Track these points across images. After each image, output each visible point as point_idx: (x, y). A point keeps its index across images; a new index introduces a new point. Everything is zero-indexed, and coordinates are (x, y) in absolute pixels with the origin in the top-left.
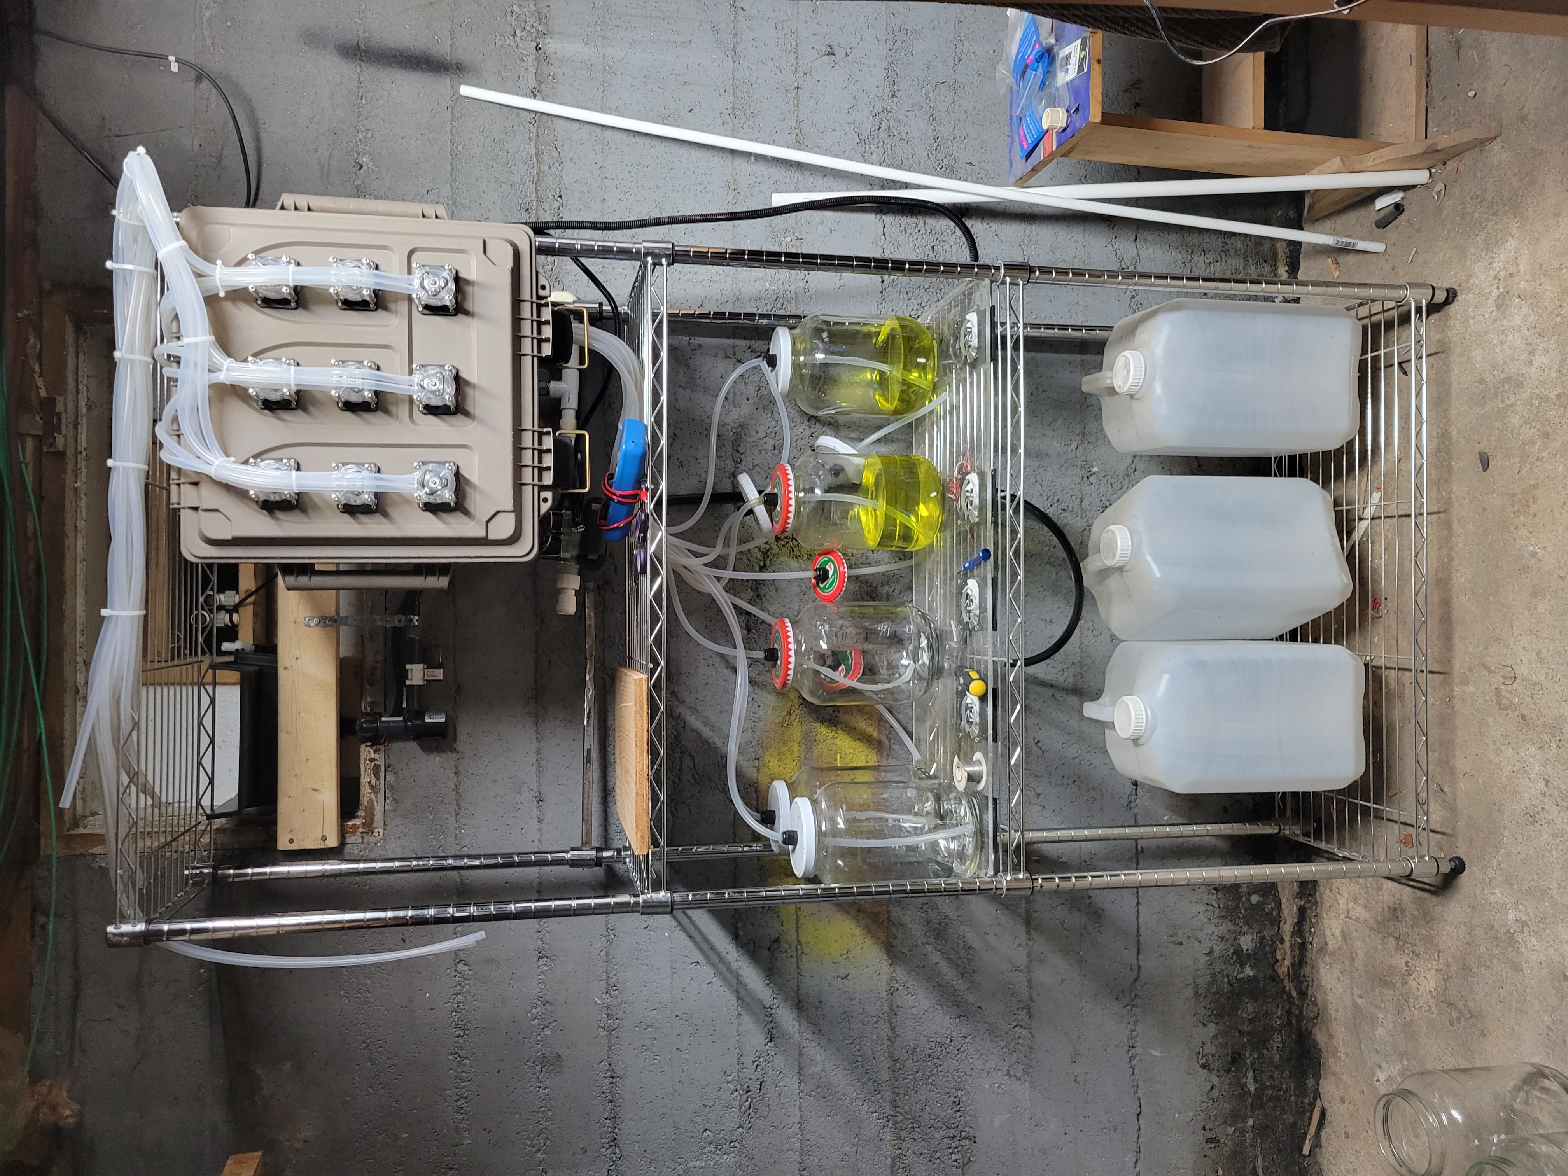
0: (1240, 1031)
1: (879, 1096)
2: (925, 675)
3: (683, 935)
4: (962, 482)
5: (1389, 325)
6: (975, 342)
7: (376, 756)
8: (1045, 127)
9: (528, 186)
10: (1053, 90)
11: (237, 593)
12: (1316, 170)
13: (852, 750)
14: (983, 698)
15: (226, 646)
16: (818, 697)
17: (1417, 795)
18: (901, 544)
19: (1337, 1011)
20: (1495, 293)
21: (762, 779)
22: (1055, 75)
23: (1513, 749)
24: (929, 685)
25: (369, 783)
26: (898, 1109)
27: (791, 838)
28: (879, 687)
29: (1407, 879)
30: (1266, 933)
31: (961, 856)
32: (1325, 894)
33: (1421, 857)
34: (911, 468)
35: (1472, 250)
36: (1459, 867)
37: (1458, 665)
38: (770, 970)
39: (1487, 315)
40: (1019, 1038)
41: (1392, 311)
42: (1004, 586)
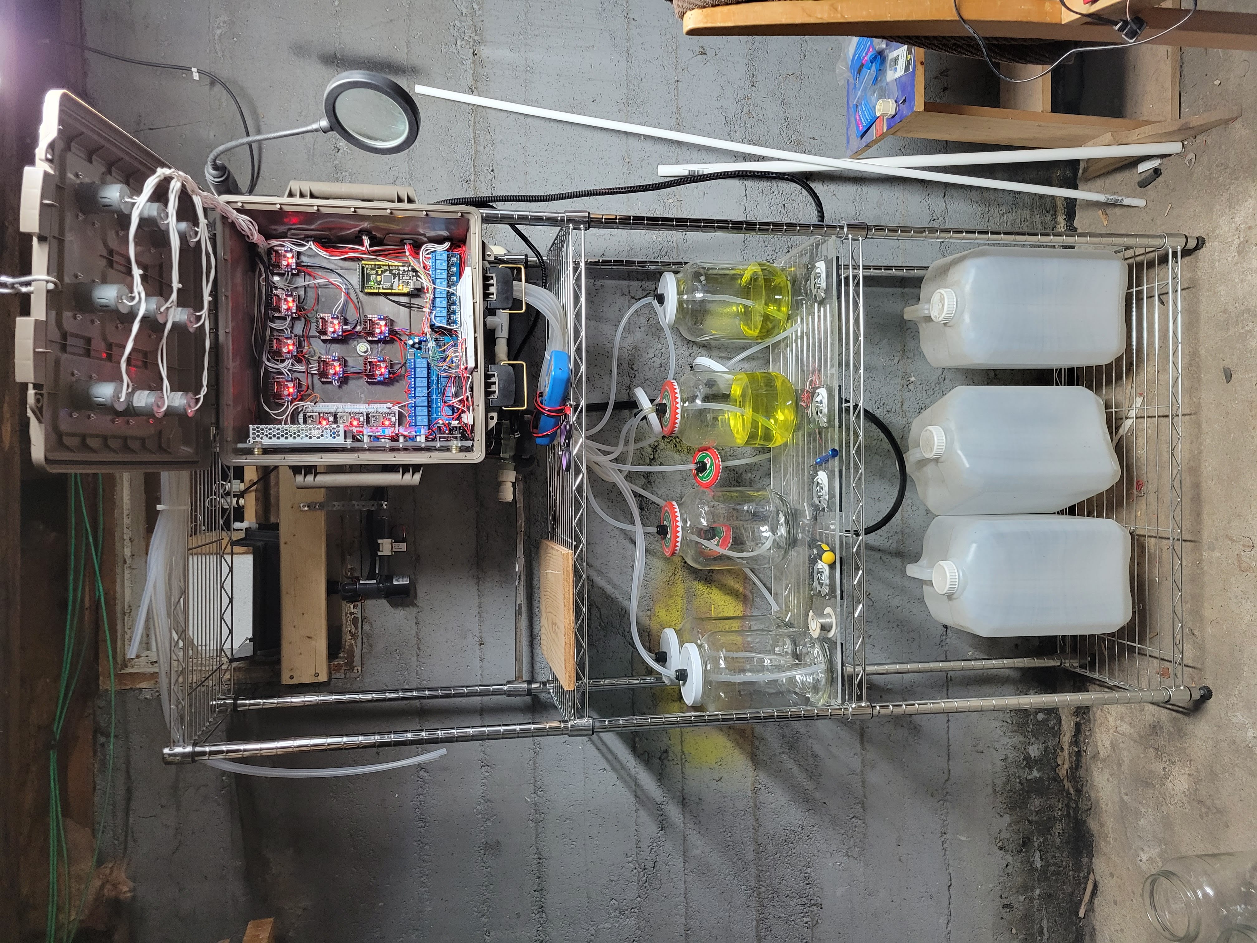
0: (1029, 821)
1: (746, 873)
2: (783, 544)
3: (593, 748)
4: (813, 394)
5: (1151, 265)
6: (823, 285)
7: (355, 610)
8: (878, 115)
9: (468, 163)
10: (884, 84)
11: (242, 481)
12: (1091, 143)
13: (723, 602)
14: (832, 566)
15: (237, 525)
16: (699, 563)
17: (1174, 638)
18: (762, 443)
19: (1107, 805)
20: (1237, 241)
21: (654, 626)
22: (886, 72)
23: (1251, 602)
24: (786, 553)
25: (350, 631)
26: (761, 883)
27: (682, 675)
28: (744, 554)
29: (1166, 704)
30: (1049, 744)
32: (1098, 714)
33: (1178, 687)
34: (769, 382)
35: (1218, 207)
36: (1207, 695)
37: (1206, 536)
38: (661, 774)
39: (1230, 259)
40: (855, 827)
41: (1153, 253)
42: (848, 477)
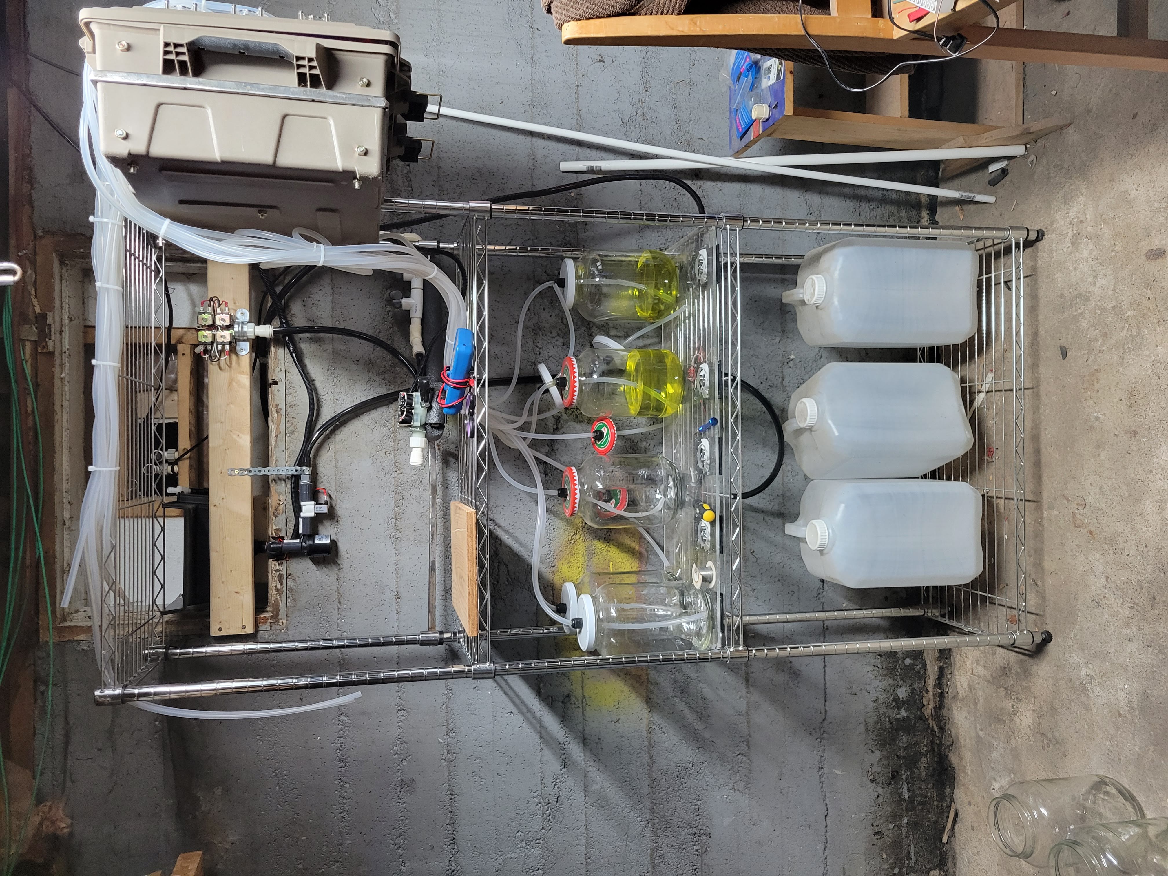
0: (897, 756)
1: (641, 806)
2: (672, 506)
3: (501, 693)
4: (697, 369)
5: (998, 255)
6: (705, 270)
7: (280, 568)
8: (754, 118)
10: (759, 91)
11: (177, 450)
12: (946, 145)
13: (620, 560)
14: (713, 523)
15: (171, 490)
16: (596, 523)
17: (1018, 587)
18: (654, 413)
19: (965, 740)
20: (1070, 234)
21: (557, 580)
22: (760, 80)
23: (1084, 555)
24: (675, 513)
25: (276, 587)
26: (655, 815)
27: (578, 624)
28: (640, 515)
29: (1012, 647)
30: (916, 686)
31: (698, 634)
32: (957, 658)
33: (1021, 631)
34: (661, 359)
35: (1055, 203)
36: (1048, 639)
37: (1046, 496)
38: (563, 717)
39: (1065, 250)
40: (741, 763)
41: (999, 245)
42: (727, 443)
